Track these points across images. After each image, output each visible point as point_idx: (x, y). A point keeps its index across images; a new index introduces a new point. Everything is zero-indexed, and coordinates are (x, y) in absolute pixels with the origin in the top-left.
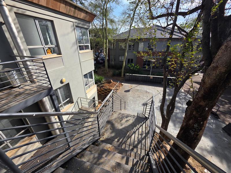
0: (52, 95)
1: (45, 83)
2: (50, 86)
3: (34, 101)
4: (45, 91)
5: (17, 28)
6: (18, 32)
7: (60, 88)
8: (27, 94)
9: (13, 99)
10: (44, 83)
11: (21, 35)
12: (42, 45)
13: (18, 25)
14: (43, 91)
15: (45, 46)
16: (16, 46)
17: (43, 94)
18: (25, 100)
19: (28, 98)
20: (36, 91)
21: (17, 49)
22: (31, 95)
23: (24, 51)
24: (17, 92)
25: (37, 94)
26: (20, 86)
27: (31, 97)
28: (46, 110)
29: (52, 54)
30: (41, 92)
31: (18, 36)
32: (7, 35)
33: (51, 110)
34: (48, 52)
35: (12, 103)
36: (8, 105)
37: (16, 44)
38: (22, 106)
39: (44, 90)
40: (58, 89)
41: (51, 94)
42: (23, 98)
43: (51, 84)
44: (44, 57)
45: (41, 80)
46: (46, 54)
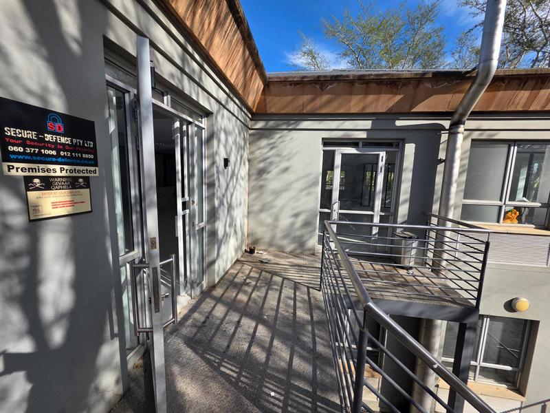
0: (468, 326)
1: (466, 290)
2: (474, 302)
3: (421, 313)
4: (455, 306)
5: (461, 166)
6: (460, 173)
7: (492, 318)
8: (417, 291)
9: (391, 287)
10: (462, 289)
11: (464, 178)
12: (501, 200)
13: (466, 162)
14: (449, 304)
15: (507, 202)
16: (443, 198)
17: (448, 310)
18: (408, 301)
19: (416, 301)
20: (436, 295)
21: (443, 202)
22: (422, 297)
23: (452, 209)
24: (403, 278)
25: (435, 303)
26: (411, 268)
27: (421, 302)
28: (429, 347)
29: (520, 222)
30: (446, 303)
31: (456, 181)
32: (439, 179)
33: (439, 355)
34: (509, 218)
35: (388, 294)
36: (383, 293)
37: (444, 194)
38: (398, 309)
39: (454, 302)
40: (487, 316)
41: (465, 322)
42: (407, 296)
43: (478, 299)
44: (491, 226)
45: (461, 279)
46: (498, 221)
